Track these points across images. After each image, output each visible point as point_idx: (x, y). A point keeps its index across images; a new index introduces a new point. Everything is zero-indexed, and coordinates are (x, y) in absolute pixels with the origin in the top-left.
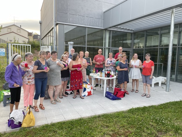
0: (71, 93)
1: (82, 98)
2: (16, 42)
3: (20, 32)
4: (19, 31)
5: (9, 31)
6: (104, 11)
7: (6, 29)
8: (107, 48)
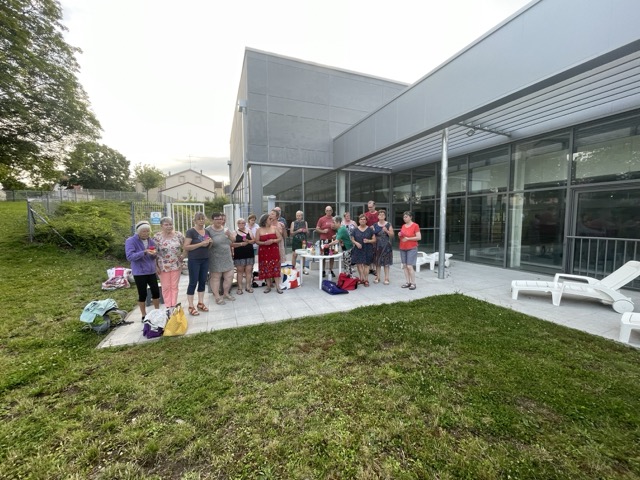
0: (264, 285)
1: (280, 292)
2: (193, 200)
3: (201, 183)
4: (198, 180)
5: (182, 181)
6: (333, 137)
7: (177, 178)
8: (342, 204)
